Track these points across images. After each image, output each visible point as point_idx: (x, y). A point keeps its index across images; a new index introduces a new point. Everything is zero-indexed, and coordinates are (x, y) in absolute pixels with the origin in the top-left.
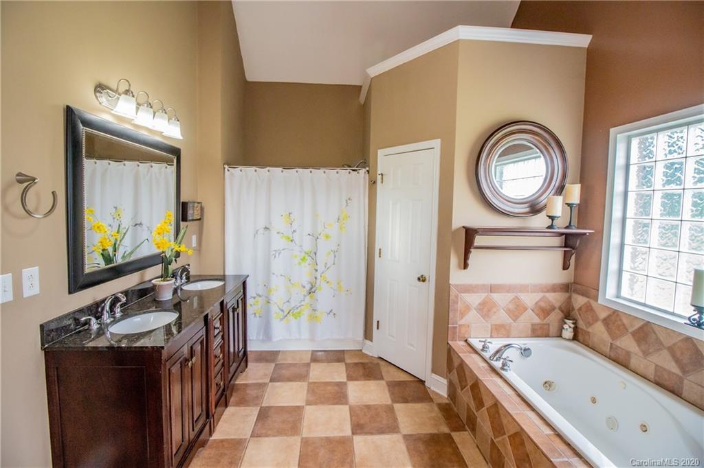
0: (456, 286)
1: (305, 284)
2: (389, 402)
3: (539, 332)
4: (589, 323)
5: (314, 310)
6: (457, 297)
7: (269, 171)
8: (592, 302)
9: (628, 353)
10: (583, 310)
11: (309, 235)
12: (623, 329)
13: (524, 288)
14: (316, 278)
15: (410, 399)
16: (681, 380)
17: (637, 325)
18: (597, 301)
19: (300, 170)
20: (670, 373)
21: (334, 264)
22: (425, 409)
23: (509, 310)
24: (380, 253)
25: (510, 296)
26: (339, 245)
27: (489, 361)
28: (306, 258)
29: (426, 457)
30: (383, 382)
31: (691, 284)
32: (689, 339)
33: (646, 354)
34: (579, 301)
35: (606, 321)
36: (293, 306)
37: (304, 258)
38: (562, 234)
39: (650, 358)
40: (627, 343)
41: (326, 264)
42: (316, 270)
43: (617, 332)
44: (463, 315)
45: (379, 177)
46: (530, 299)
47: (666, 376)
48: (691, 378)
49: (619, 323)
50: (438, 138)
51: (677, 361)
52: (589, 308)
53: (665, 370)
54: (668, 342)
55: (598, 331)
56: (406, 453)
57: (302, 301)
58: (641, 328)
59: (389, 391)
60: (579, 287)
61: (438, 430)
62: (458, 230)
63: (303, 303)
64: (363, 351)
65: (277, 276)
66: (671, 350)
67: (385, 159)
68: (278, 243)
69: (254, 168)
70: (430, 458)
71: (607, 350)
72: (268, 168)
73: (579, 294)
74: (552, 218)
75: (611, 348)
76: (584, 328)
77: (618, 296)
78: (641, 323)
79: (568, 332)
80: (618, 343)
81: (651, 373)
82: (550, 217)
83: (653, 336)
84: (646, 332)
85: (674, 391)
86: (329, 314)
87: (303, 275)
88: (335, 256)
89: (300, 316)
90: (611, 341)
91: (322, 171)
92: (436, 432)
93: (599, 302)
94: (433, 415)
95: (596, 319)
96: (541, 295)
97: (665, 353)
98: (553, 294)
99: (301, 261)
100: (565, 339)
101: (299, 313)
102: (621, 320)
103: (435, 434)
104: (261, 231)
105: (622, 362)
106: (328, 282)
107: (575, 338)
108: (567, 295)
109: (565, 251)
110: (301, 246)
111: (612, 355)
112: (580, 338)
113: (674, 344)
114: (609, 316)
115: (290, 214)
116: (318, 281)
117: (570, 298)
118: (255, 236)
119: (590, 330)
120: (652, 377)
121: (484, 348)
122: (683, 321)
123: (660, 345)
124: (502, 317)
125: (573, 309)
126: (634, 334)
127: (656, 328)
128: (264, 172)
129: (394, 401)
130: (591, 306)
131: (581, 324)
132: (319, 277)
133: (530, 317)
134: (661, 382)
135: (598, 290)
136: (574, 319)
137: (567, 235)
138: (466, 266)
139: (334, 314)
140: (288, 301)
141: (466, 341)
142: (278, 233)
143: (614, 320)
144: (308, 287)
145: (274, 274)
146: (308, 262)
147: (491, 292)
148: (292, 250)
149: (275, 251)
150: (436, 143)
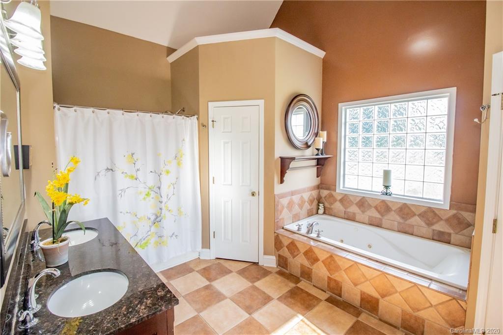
0: (278, 195)
1: (150, 216)
2: (250, 284)
3: (310, 214)
4: (331, 203)
5: (161, 237)
6: (278, 202)
7: (108, 113)
8: (332, 192)
9: (354, 214)
10: (328, 197)
11: (151, 172)
12: (351, 203)
13: (304, 191)
14: (161, 209)
15: (259, 277)
16: (381, 220)
17: (358, 199)
18: (335, 191)
19: (141, 114)
20: (376, 218)
21: (174, 194)
22: (272, 278)
23: (299, 204)
24: (213, 180)
25: (299, 196)
26: (177, 178)
27: (306, 235)
28: (150, 193)
29: (299, 304)
30: (234, 274)
31: (382, 177)
32: (383, 201)
33: (363, 212)
34: (325, 193)
35: (341, 201)
36: (141, 238)
37: (148, 193)
38: (316, 159)
39: (366, 213)
40: (354, 209)
41: (168, 195)
42: (161, 202)
43: (348, 205)
44: (281, 212)
45: (210, 123)
46: (306, 196)
47: (374, 220)
48: (385, 218)
49: (348, 200)
50: (262, 99)
51: (379, 212)
52: (331, 196)
53: (373, 217)
54: (374, 204)
55: (338, 207)
56: (289, 308)
57: (148, 231)
58: (360, 200)
59: (243, 277)
60: (324, 186)
61: (290, 287)
62: (278, 159)
63: (149, 233)
64: (201, 258)
65: (124, 214)
66: (376, 208)
67: (215, 110)
68: (122, 182)
69: (92, 109)
70: (301, 304)
71: (342, 215)
72: (108, 110)
73: (324, 189)
74: (318, 150)
75: (345, 213)
76: (329, 206)
77: (344, 187)
78: (360, 198)
79: (321, 211)
80: (349, 210)
81: (366, 220)
82: (317, 149)
83: (367, 203)
84: (363, 203)
85: (379, 226)
86: (172, 236)
87: (147, 209)
88: (174, 188)
89: (147, 246)
90: (345, 210)
91: (161, 115)
92: (290, 289)
93: (337, 191)
94: (279, 280)
95: (335, 200)
96: (310, 193)
97: (373, 210)
98: (314, 191)
99: (146, 196)
100: (320, 214)
101: (147, 243)
102: (349, 198)
103: (290, 290)
104: (103, 172)
105: (351, 218)
106: (170, 211)
107: (324, 213)
108: (318, 191)
109: (317, 168)
110: (145, 183)
111: (346, 217)
112: (327, 212)
113: (377, 205)
114: (343, 198)
115: (133, 154)
116: (163, 211)
117: (319, 192)
118: (96, 178)
119: (332, 207)
120: (367, 222)
121: (299, 229)
122: (380, 194)
123: (370, 206)
124: (296, 209)
125: (321, 198)
126: (357, 204)
127: (367, 199)
128: (103, 114)
129: (253, 282)
130: (332, 194)
131: (327, 205)
132: (163, 208)
133: (307, 206)
134: (372, 223)
135: (336, 186)
136: (323, 203)
137: (318, 159)
138: (282, 181)
139: (176, 236)
140: (135, 235)
141: (283, 228)
142: (123, 173)
143: (345, 199)
144: (153, 218)
145: (121, 212)
146: (151, 196)
147: (292, 195)
148: (137, 187)
149: (121, 190)
150: (261, 102)
